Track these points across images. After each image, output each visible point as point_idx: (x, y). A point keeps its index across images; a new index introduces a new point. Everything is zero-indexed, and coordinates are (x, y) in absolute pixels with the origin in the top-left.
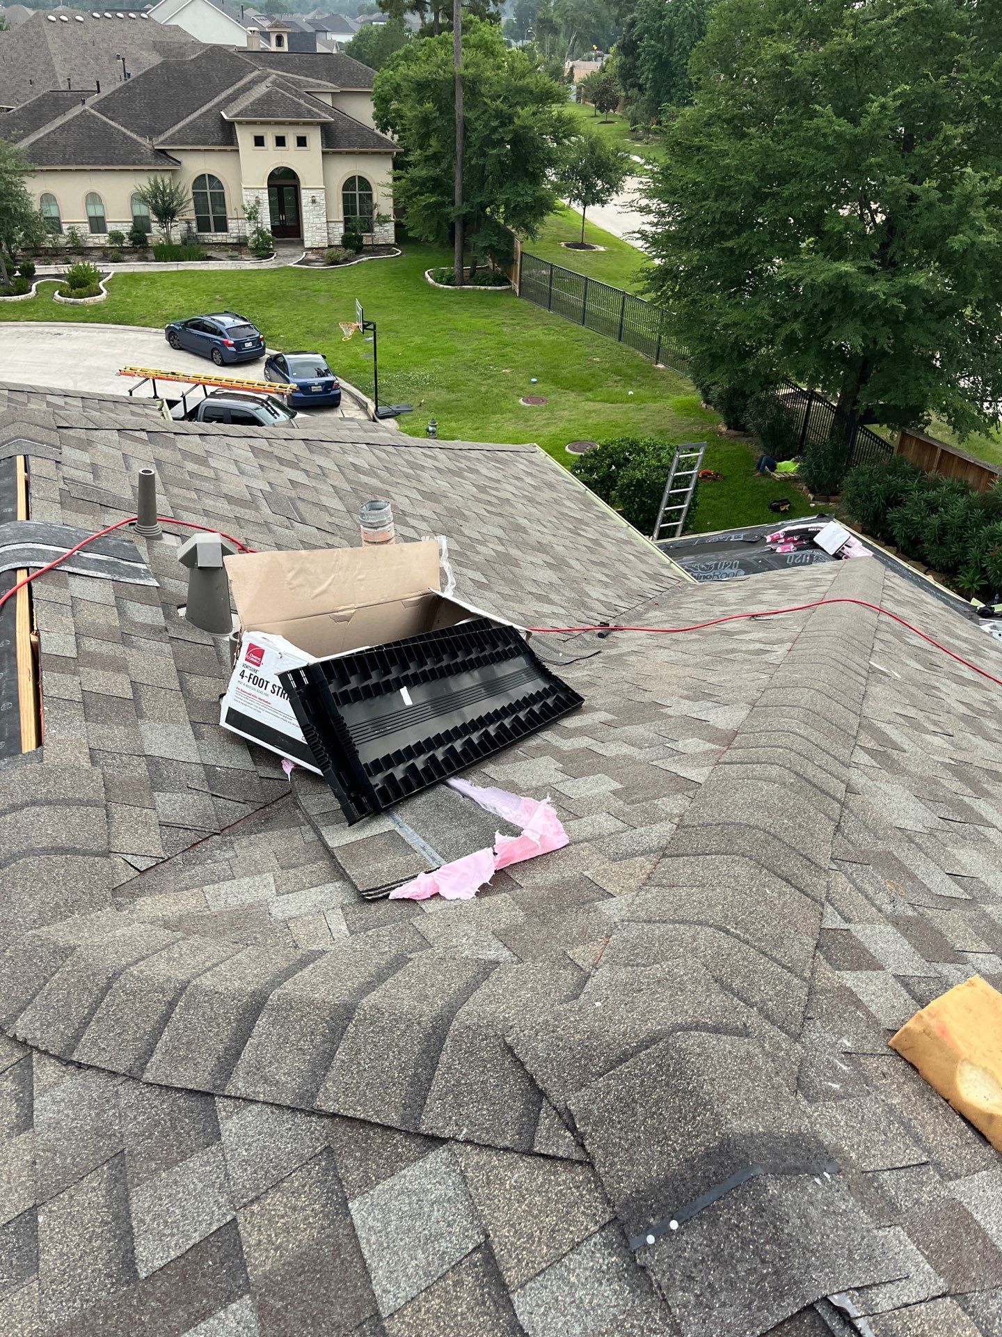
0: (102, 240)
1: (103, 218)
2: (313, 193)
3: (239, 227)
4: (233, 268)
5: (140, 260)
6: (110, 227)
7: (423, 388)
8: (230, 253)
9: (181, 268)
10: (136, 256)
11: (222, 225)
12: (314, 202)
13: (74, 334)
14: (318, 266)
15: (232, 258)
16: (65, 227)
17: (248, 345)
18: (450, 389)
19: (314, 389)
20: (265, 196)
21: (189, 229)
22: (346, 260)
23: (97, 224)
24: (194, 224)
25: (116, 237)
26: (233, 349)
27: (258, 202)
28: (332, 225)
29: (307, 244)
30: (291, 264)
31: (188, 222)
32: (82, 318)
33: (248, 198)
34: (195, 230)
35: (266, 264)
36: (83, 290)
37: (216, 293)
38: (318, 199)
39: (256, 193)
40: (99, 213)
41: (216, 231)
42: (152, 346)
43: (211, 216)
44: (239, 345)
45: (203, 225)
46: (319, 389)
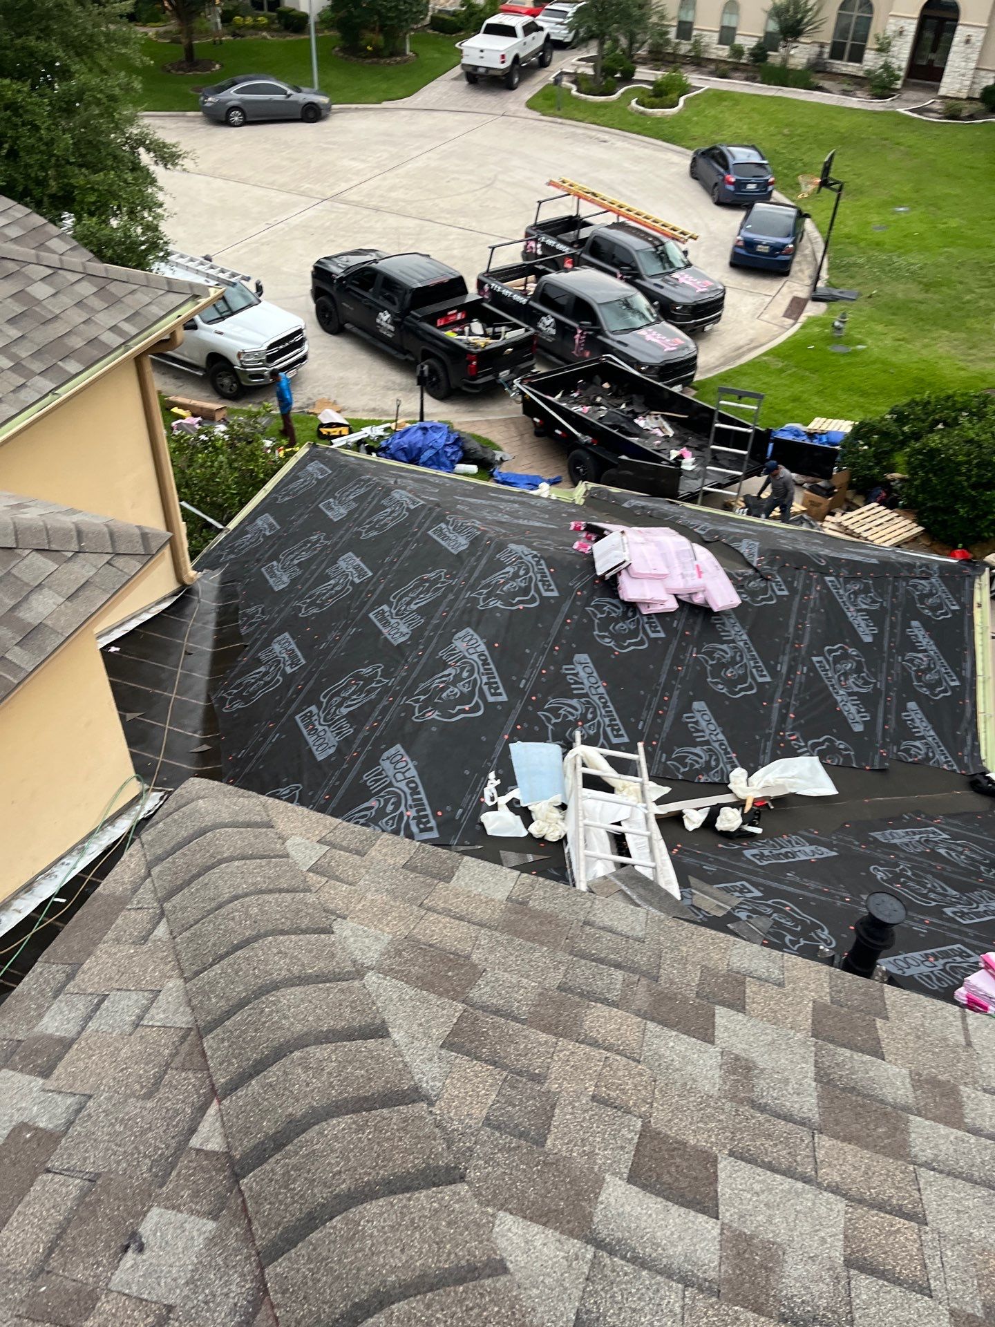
0: (723, 52)
1: (734, 29)
2: (970, 31)
3: (871, 60)
4: (834, 103)
5: (747, 79)
6: (739, 40)
7: (898, 279)
8: (845, 87)
9: (780, 94)
10: (744, 75)
11: (857, 56)
12: (968, 42)
13: (619, 144)
14: (933, 118)
15: (845, 93)
16: (695, 33)
17: (751, 187)
18: (927, 287)
19: (760, 248)
20: (911, 28)
21: (821, 53)
22: (971, 117)
23: (727, 35)
24: (827, 50)
25: (737, 52)
26: (731, 188)
27: (901, 33)
28: (982, 73)
29: (943, 91)
30: (901, 110)
31: (822, 45)
32: (637, 129)
33: (892, 27)
34: (826, 56)
35: (877, 105)
36: (657, 100)
37: (787, 125)
38: (973, 39)
39: (902, 22)
40: (733, 25)
41: (850, 60)
42: (674, 170)
43: (849, 43)
44: (740, 185)
45: (837, 52)
46: (766, 249)
